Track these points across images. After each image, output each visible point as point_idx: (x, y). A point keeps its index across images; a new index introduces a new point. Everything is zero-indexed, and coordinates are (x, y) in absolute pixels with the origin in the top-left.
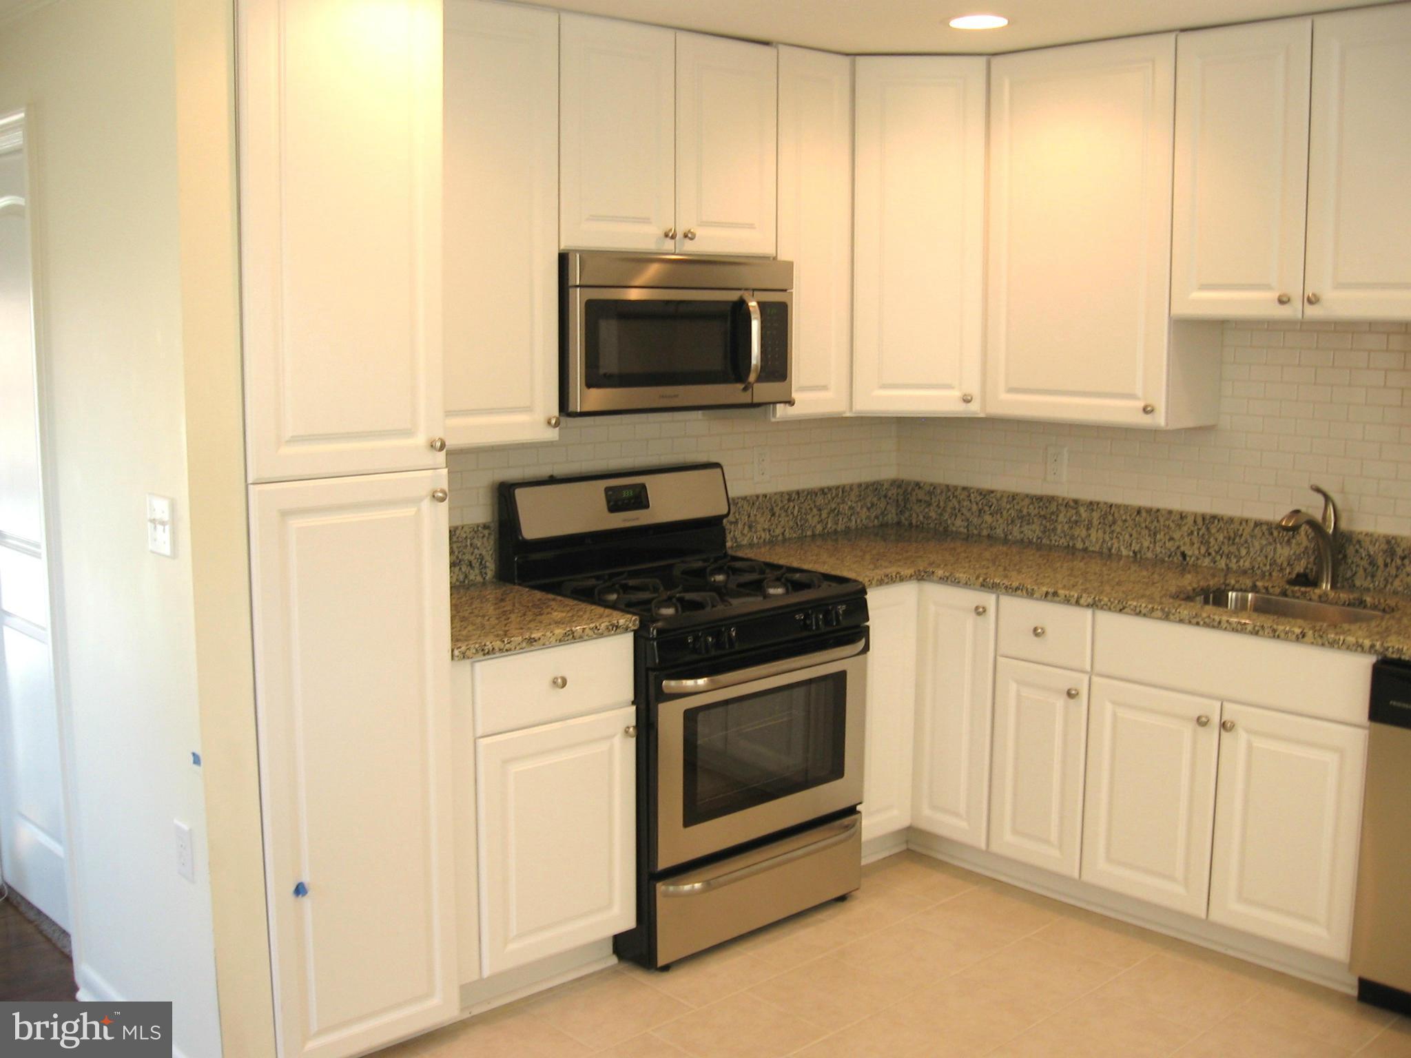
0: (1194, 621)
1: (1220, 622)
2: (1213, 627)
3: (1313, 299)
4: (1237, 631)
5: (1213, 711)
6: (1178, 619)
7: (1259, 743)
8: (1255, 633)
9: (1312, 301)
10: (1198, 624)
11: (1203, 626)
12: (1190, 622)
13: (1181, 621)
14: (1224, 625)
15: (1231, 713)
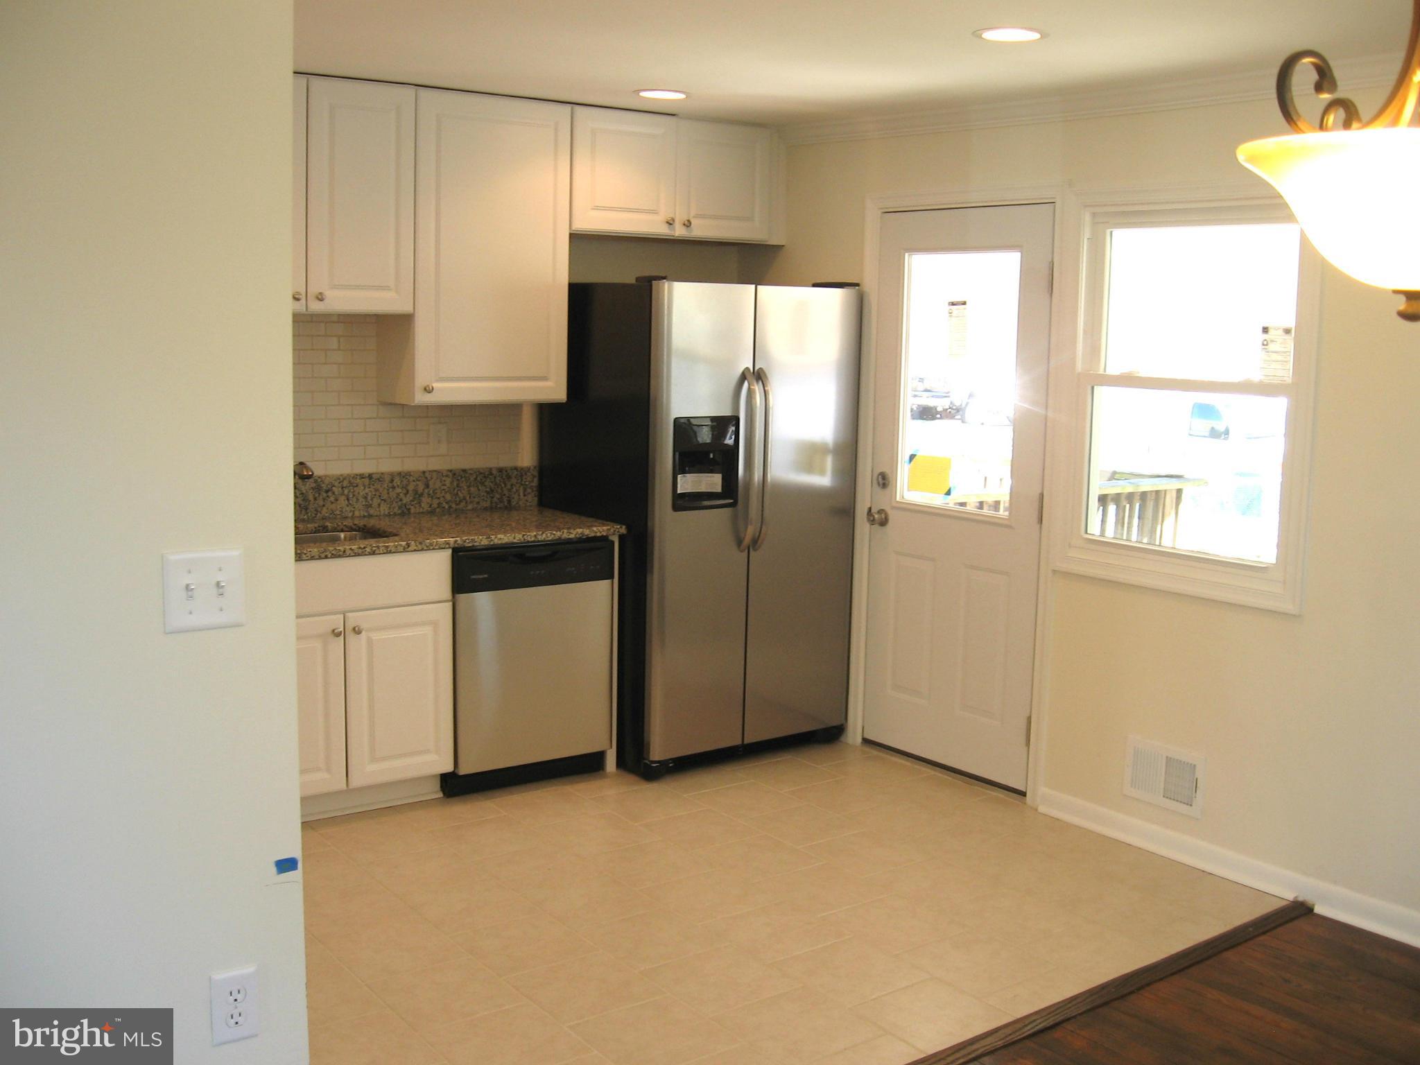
0: (323, 556)
1: (344, 552)
2: (340, 556)
3: (320, 297)
4: (359, 555)
5: (337, 622)
6: (310, 557)
7: (376, 636)
8: (373, 553)
9: (320, 298)
10: (326, 557)
11: (331, 558)
12: (320, 558)
13: (312, 558)
14: (348, 552)
15: (353, 619)
